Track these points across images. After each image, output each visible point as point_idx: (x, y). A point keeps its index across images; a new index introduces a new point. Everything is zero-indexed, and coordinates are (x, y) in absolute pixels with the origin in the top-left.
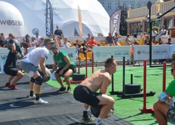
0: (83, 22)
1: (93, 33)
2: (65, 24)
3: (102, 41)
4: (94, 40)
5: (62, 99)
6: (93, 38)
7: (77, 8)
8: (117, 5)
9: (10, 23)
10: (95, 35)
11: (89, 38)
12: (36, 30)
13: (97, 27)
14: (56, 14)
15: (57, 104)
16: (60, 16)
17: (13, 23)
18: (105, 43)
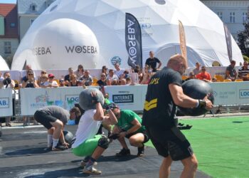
0: (188, 45)
1: (205, 61)
2: (161, 48)
3: (219, 74)
4: (206, 73)
5: (156, 163)
6: (204, 69)
7: (178, 23)
8: (245, 16)
9: (80, 49)
10: (208, 65)
11: (197, 69)
12: (118, 59)
13: (211, 51)
14: (146, 34)
15: (148, 171)
16: (152, 37)
17: (83, 50)
18: (224, 76)
